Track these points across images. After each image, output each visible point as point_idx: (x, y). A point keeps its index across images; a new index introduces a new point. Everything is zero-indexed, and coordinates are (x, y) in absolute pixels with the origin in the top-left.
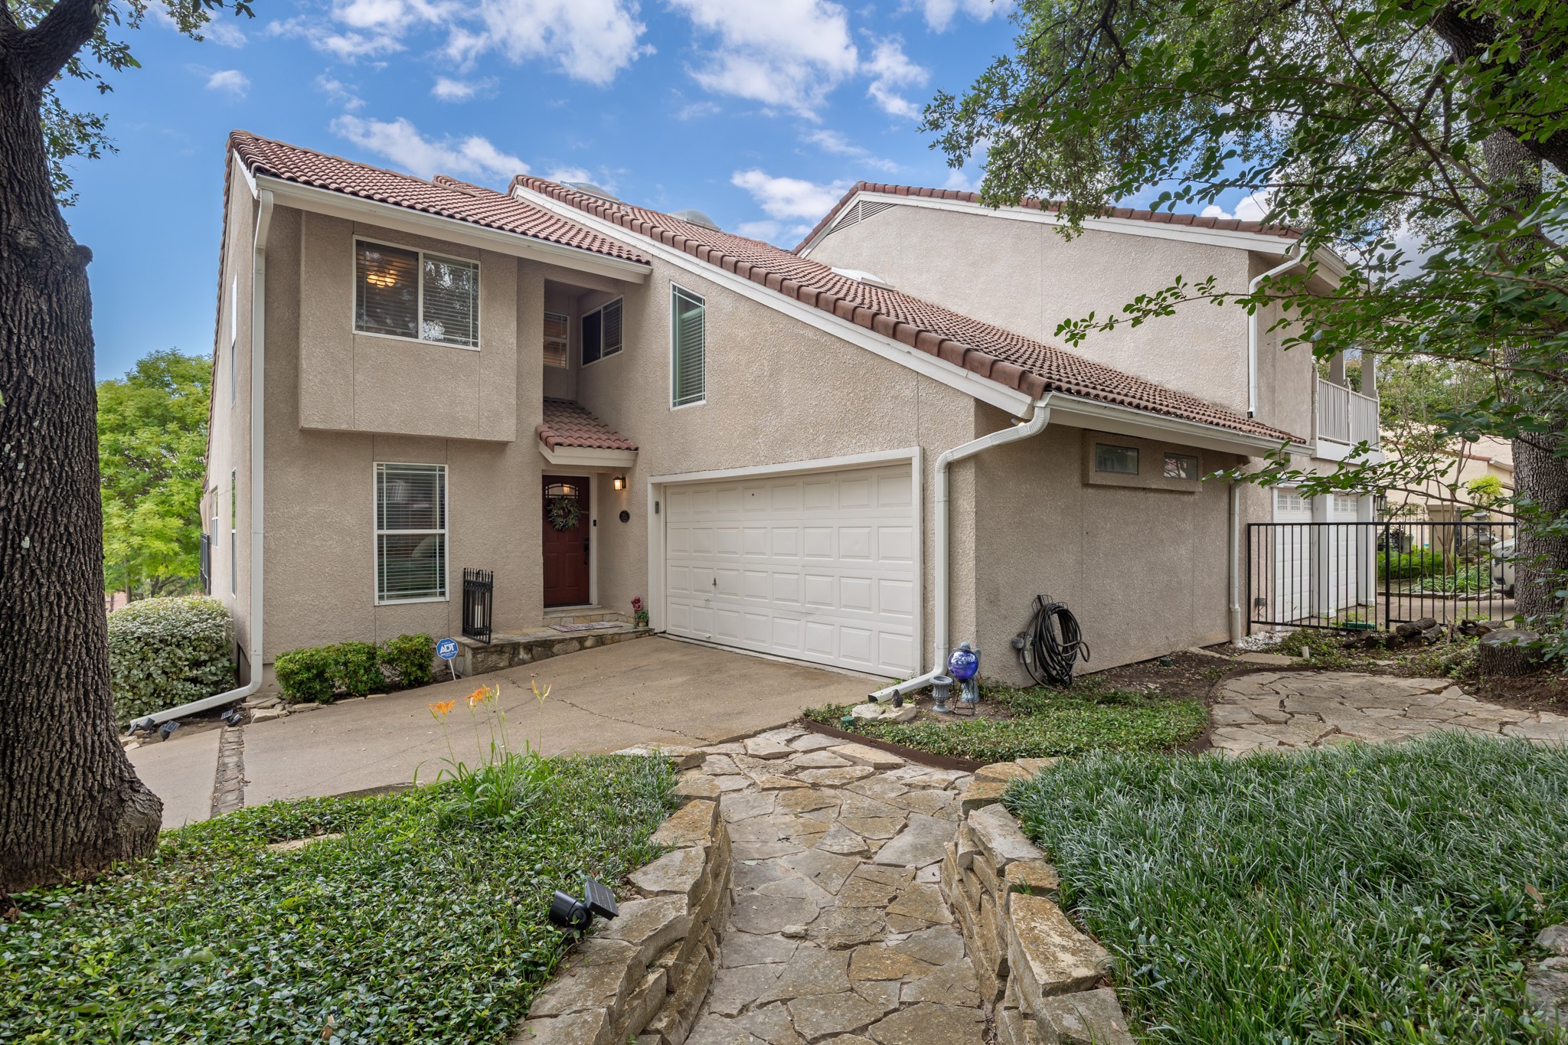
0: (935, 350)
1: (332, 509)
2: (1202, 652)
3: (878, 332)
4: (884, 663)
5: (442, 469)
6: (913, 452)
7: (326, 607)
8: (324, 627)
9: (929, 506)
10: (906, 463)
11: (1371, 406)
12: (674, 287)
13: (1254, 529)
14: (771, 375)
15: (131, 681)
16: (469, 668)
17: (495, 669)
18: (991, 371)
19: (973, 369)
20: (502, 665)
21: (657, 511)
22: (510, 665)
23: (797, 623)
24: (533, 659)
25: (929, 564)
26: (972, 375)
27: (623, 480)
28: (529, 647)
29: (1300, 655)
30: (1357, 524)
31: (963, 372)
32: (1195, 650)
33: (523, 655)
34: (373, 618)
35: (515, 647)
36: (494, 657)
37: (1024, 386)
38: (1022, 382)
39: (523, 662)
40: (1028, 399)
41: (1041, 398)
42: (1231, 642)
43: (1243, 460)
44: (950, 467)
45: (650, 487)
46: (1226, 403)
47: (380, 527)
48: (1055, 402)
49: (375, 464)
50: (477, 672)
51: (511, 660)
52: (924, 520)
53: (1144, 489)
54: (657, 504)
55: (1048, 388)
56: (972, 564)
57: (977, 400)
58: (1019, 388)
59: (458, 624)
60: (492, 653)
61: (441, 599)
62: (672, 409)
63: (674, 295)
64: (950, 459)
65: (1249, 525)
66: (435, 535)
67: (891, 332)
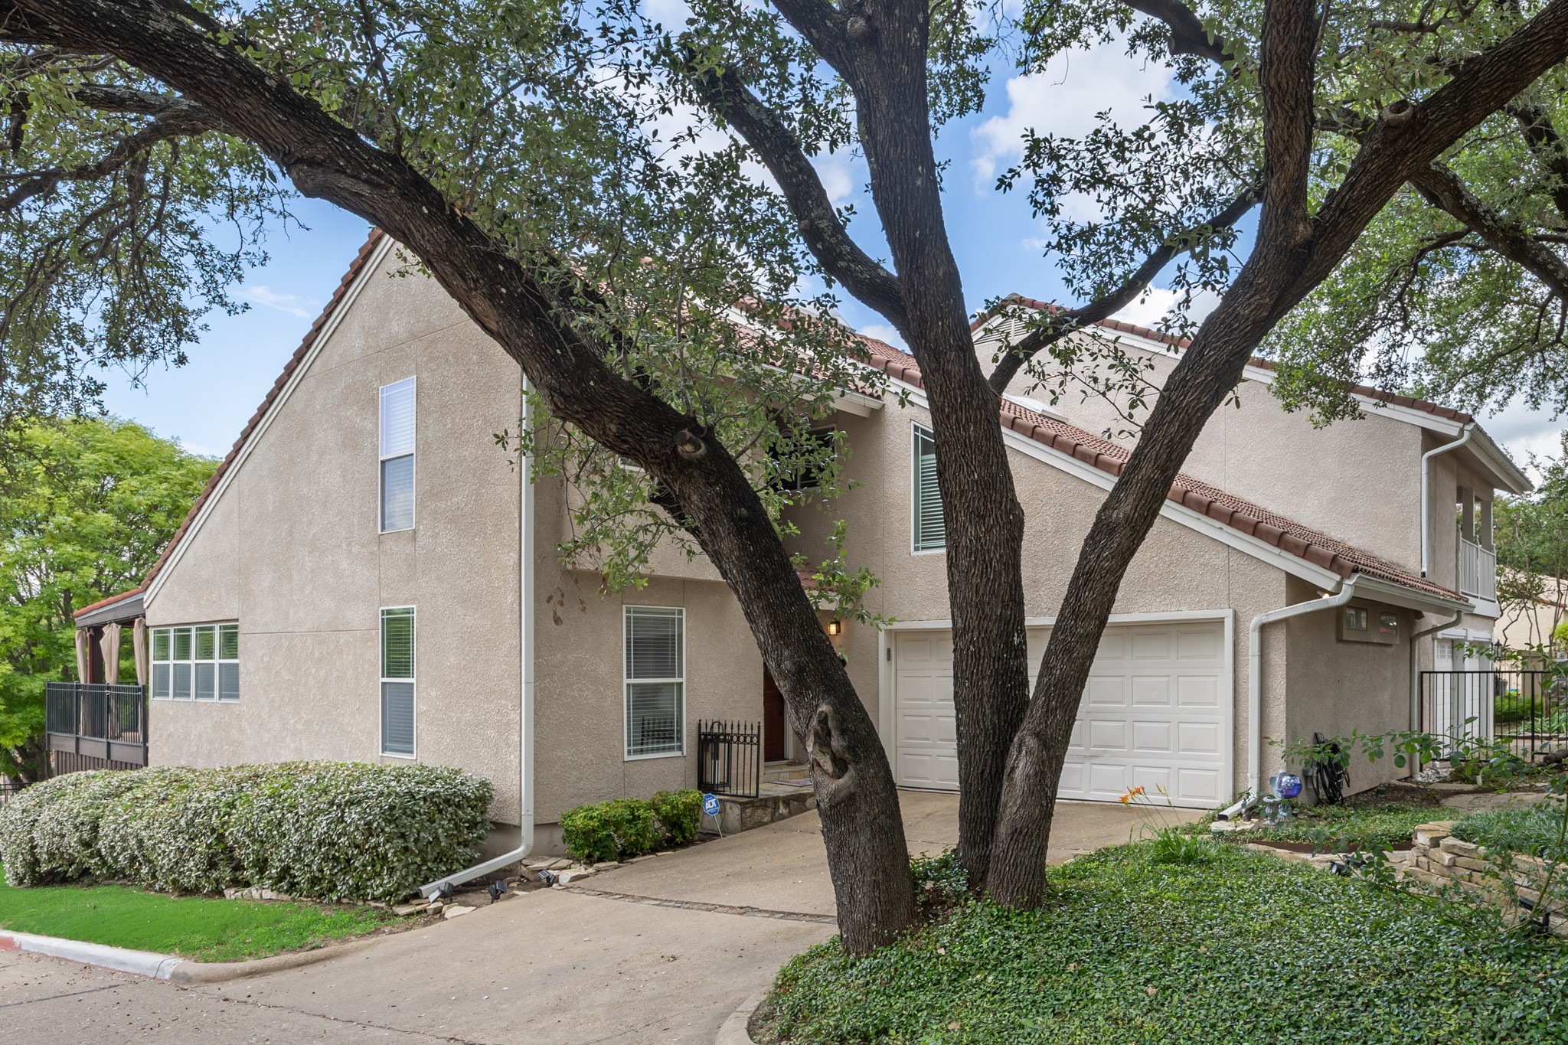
0: (1251, 530)
1: (588, 656)
2: (1398, 783)
3: (1189, 507)
4: (1184, 796)
5: (680, 613)
6: (1227, 614)
7: (583, 763)
8: (581, 785)
9: (1241, 659)
10: (1220, 622)
11: (1491, 558)
12: (916, 428)
13: (1426, 676)
14: (1056, 532)
15: (420, 845)
16: (737, 824)
17: (760, 824)
18: (1305, 552)
19: (1287, 549)
20: (765, 820)
21: (889, 658)
22: (772, 821)
23: (1079, 766)
24: (791, 814)
25: (1241, 708)
26: (1284, 553)
27: (838, 623)
28: (787, 801)
29: (1475, 782)
30: (1480, 672)
31: (1277, 550)
32: (1394, 782)
33: (782, 810)
34: (622, 775)
35: (776, 800)
36: (760, 812)
37: (1335, 567)
38: (1333, 564)
39: (783, 817)
40: (1338, 578)
41: (1349, 578)
42: (1411, 777)
43: (1418, 615)
44: (1264, 628)
45: (882, 635)
46: (1401, 562)
47: (629, 676)
48: (1360, 581)
49: (624, 606)
50: (745, 826)
51: (773, 814)
52: (1235, 671)
53: (1367, 643)
54: (889, 651)
55: (1355, 570)
56: (1283, 707)
57: (1288, 574)
58: (1330, 568)
59: (694, 780)
60: (758, 807)
61: (678, 754)
62: (914, 554)
63: (916, 437)
64: (1266, 620)
65: (1422, 673)
66: (673, 684)
67: (1205, 509)
